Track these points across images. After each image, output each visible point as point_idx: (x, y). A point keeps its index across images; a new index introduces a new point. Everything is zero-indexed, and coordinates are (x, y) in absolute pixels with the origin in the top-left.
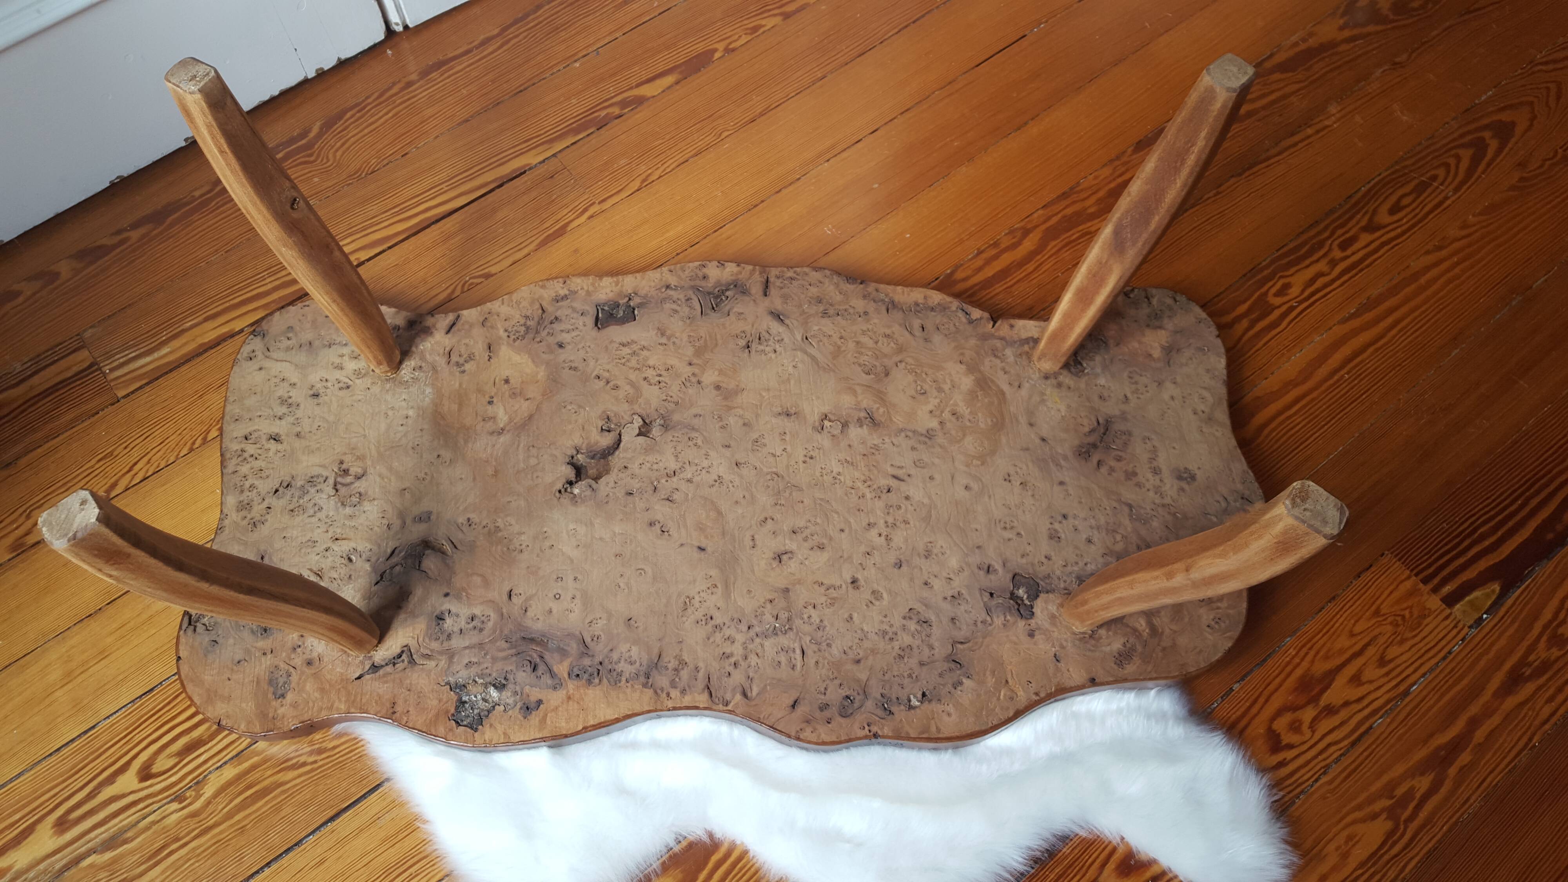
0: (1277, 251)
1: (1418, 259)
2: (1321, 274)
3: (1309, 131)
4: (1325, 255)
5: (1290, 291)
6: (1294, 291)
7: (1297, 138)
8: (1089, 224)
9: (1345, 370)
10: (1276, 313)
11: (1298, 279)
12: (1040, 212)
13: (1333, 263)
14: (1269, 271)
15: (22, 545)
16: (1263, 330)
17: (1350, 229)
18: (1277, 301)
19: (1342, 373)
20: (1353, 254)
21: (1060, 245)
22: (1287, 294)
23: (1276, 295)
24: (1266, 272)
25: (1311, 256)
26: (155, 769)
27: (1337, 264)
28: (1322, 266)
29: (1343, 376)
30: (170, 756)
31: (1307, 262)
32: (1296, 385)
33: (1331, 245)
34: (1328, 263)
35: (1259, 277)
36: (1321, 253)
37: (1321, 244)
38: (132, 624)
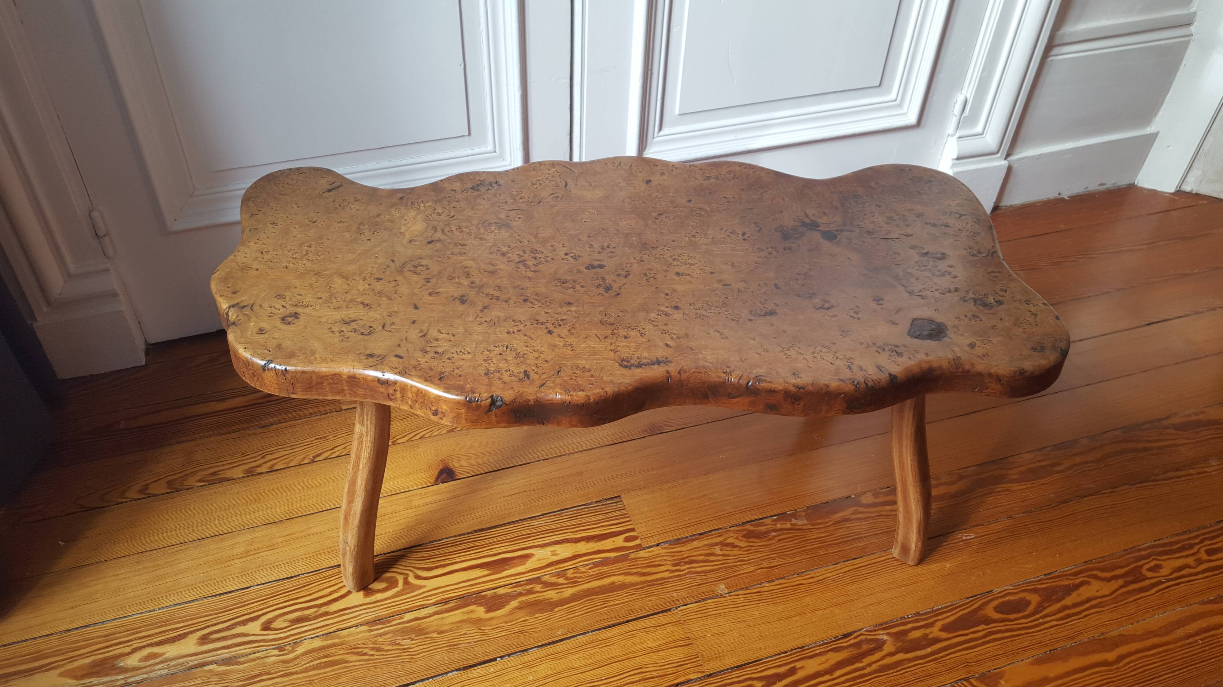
0: (1155, 541)
2: (1189, 567)
3: (1192, 471)
4: (1193, 554)
5: (1161, 570)
6: (1164, 571)
7: (1180, 473)
8: (1010, 485)
9: (1200, 637)
10: (1147, 583)
11: (1168, 565)
12: (975, 468)
13: (1200, 562)
14: (1146, 552)
16: (1134, 590)
17: (1217, 543)
18: (1149, 574)
19: (1197, 638)
20: (1217, 560)
21: (985, 493)
22: (1157, 572)
23: (1149, 570)
24: (1143, 553)
25: (1181, 552)
26: (273, 625)
27: (1202, 563)
28: (1190, 561)
29: (1197, 641)
30: (286, 621)
31: (1178, 555)
32: (1155, 636)
33: (1199, 549)
34: (1195, 560)
35: (1137, 554)
36: (1190, 552)
37: (1191, 546)
38: (296, 535)
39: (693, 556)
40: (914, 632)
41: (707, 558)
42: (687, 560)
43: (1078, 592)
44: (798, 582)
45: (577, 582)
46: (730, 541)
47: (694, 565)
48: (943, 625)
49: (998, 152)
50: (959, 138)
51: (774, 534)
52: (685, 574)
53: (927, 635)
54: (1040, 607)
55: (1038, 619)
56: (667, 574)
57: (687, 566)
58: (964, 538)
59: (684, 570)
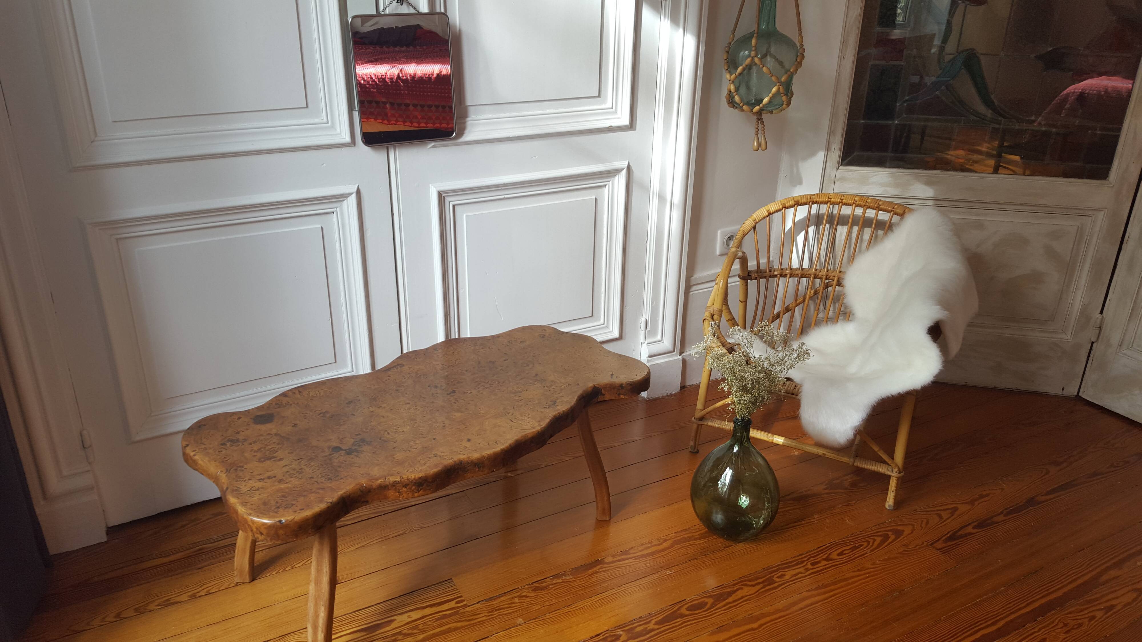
0: (781, 562)
1: (849, 573)
2: (801, 573)
3: (803, 522)
4: (803, 566)
5: (785, 577)
6: (787, 577)
7: (796, 524)
8: (695, 541)
9: (807, 609)
10: (776, 584)
11: (789, 574)
12: (673, 534)
13: (807, 570)
14: (776, 568)
15: (195, 596)
16: (768, 589)
17: (817, 559)
18: (778, 580)
19: (805, 610)
20: (817, 568)
21: (680, 547)
22: (783, 578)
23: (778, 577)
24: (774, 569)
25: (797, 566)
27: (808, 570)
28: (802, 570)
29: (805, 611)
31: (795, 568)
32: (781, 612)
33: (807, 563)
34: (804, 569)
35: (771, 570)
36: (802, 565)
37: (803, 562)
38: (230, 629)
39: (500, 606)
40: (638, 628)
41: (510, 606)
42: (497, 608)
43: (736, 594)
44: (568, 611)
45: (426, 631)
46: (524, 594)
47: (502, 611)
48: (656, 622)
49: (674, 351)
50: (647, 344)
51: (552, 586)
52: (497, 616)
53: (646, 628)
54: (713, 605)
55: (712, 611)
56: (484, 618)
57: (497, 612)
58: (668, 573)
59: (496, 614)
